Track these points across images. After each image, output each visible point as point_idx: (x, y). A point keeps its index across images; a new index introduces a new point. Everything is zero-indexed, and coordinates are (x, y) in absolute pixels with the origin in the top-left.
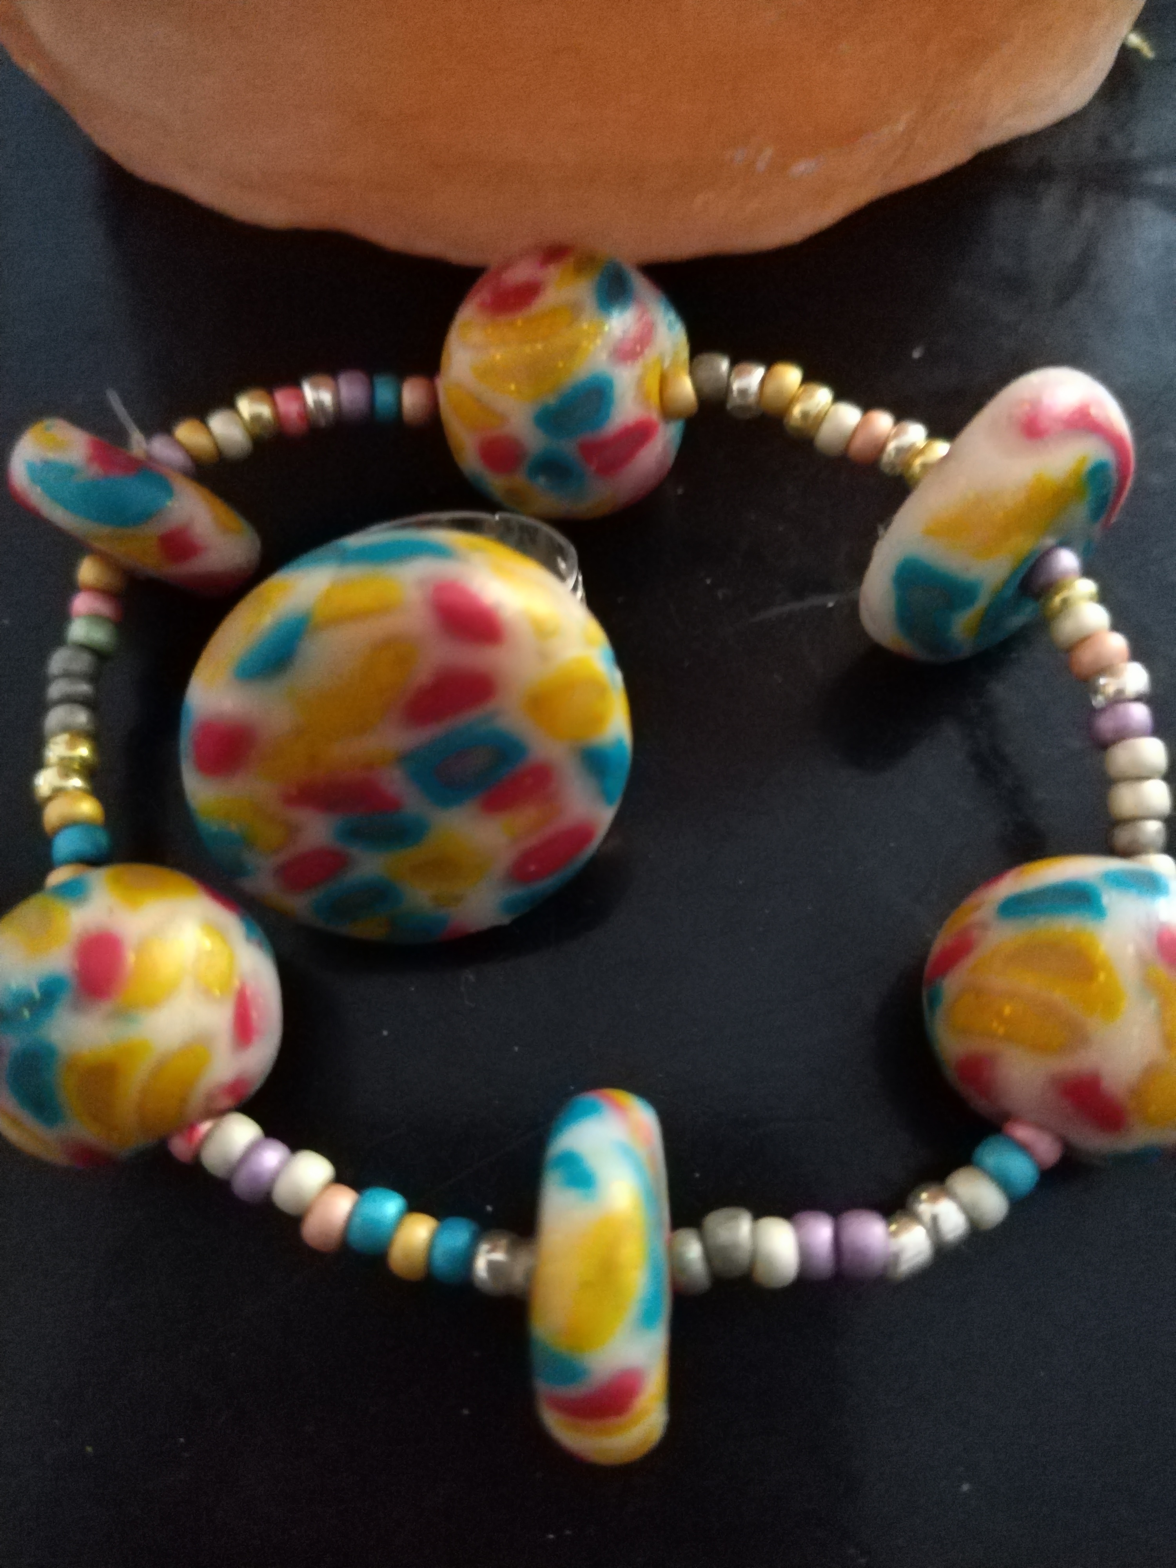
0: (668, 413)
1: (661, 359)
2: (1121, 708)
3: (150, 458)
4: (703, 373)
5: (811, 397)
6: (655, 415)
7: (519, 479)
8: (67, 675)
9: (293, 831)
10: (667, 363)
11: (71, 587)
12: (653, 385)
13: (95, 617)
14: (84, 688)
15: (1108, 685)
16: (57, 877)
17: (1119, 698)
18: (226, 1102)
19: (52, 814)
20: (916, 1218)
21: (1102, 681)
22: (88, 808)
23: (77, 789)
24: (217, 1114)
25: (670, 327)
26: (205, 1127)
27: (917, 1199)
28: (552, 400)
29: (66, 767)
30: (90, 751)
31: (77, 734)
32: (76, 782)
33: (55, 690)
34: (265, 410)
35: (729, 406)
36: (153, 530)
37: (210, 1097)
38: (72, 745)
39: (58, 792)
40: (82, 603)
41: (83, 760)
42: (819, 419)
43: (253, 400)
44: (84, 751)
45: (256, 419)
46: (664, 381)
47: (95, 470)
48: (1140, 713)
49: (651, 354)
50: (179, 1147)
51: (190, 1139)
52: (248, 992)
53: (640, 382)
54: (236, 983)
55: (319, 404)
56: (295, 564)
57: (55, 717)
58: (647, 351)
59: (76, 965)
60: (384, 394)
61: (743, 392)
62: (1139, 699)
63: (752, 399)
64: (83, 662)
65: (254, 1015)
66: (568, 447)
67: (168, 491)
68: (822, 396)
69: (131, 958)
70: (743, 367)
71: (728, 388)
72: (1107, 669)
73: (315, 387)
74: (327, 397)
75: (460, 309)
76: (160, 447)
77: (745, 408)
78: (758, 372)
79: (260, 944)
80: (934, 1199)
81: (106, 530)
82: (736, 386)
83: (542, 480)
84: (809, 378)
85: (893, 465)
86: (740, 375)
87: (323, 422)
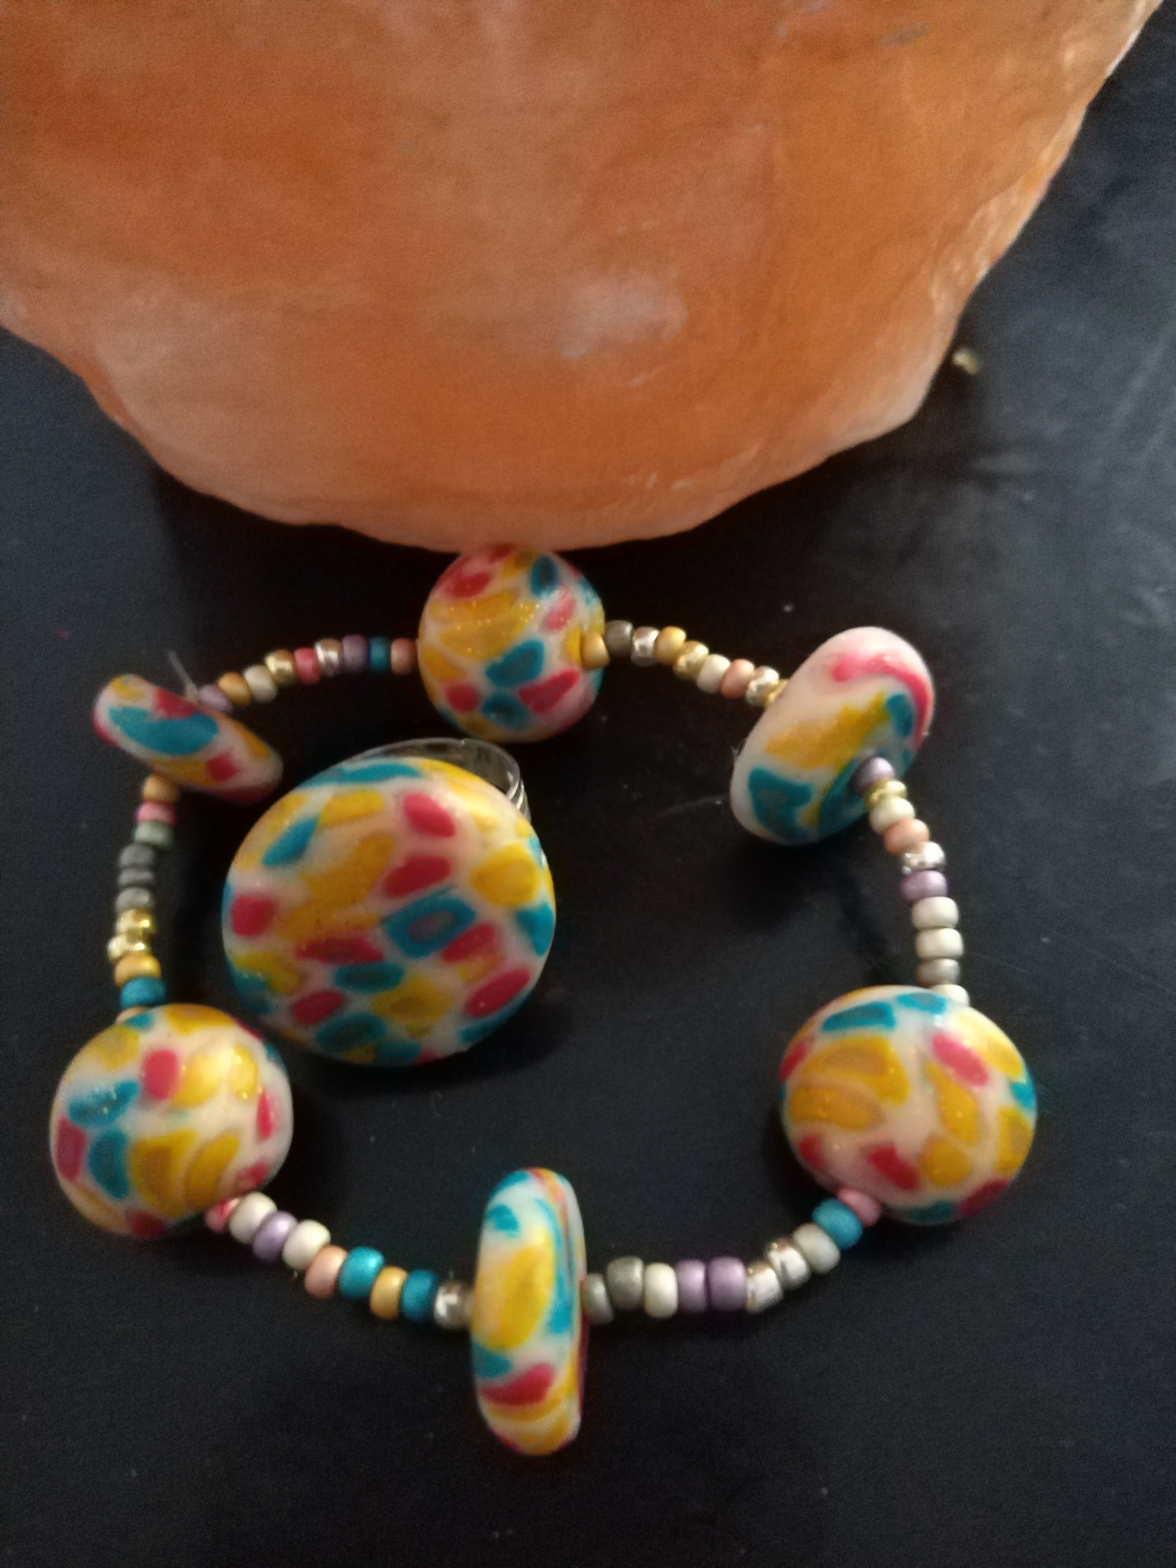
0: (587, 665)
1: (581, 626)
2: (920, 875)
3: (201, 702)
4: (612, 636)
5: (692, 650)
6: (576, 668)
7: (477, 716)
8: (135, 866)
9: (303, 977)
10: (586, 628)
11: (137, 800)
12: (575, 645)
13: (155, 822)
14: (146, 876)
15: (912, 859)
16: (125, 1015)
17: (922, 868)
18: (249, 1183)
19: (122, 971)
20: (768, 1263)
21: (908, 855)
22: (149, 965)
23: (140, 951)
24: (242, 1193)
25: (588, 602)
26: (233, 1203)
27: (770, 1249)
28: (498, 659)
29: (133, 936)
30: (150, 923)
31: (141, 911)
32: (141, 946)
33: (125, 877)
34: (287, 666)
35: (633, 658)
36: (203, 757)
37: (239, 1178)
38: (137, 918)
39: (125, 955)
40: (146, 812)
41: (145, 931)
42: (697, 667)
43: (278, 659)
44: (146, 923)
45: (280, 672)
46: (583, 642)
47: (162, 713)
48: (937, 880)
49: (572, 624)
50: (214, 1220)
51: (222, 1213)
52: (268, 1097)
53: (564, 645)
54: (260, 1090)
55: (328, 660)
56: (307, 782)
57: (124, 898)
58: (569, 622)
59: (143, 1075)
60: (377, 652)
61: (643, 648)
62: (935, 868)
63: (649, 654)
64: (146, 856)
65: (272, 1115)
66: (511, 692)
67: (213, 727)
68: (701, 650)
69: (183, 1068)
70: (643, 629)
71: (631, 645)
72: (912, 846)
73: (325, 648)
74: (333, 655)
75: (432, 593)
76: (208, 695)
77: (644, 660)
78: (653, 635)
79: (277, 1063)
80: (782, 1248)
81: (167, 758)
82: (637, 644)
83: (493, 716)
84: (690, 637)
85: (754, 699)
86: (640, 636)
87: (331, 673)
